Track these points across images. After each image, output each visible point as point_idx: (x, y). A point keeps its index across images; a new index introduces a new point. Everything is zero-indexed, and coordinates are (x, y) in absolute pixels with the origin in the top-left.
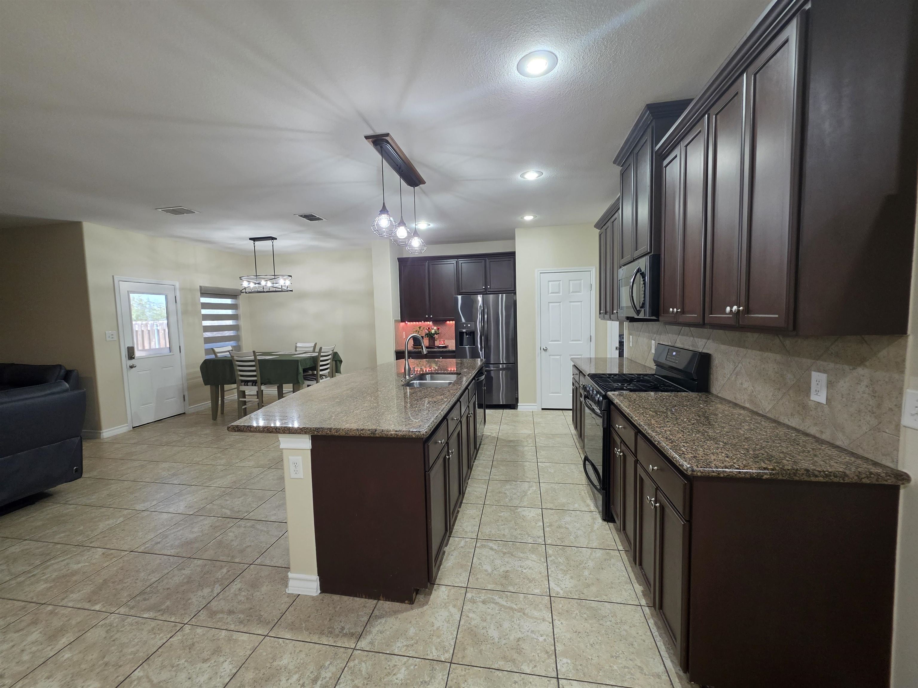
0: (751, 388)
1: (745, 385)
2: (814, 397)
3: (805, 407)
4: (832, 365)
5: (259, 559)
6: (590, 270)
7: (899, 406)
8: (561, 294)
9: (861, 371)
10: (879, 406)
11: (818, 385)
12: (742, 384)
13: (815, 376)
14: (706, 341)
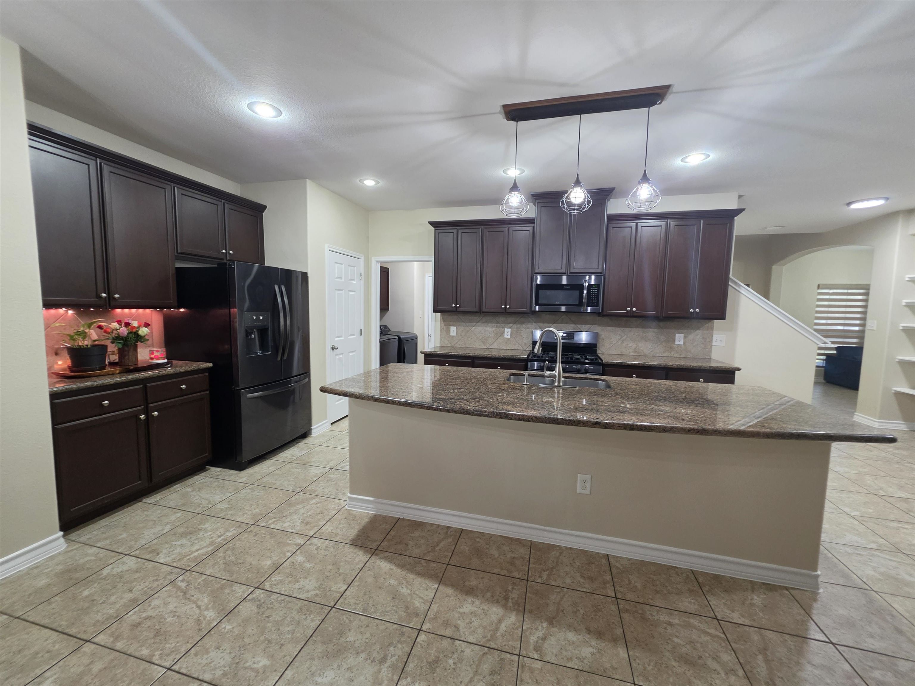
0: (635, 346)
1: (630, 345)
2: (677, 343)
3: (671, 348)
4: (685, 331)
5: (817, 637)
6: (359, 257)
7: (712, 340)
8: (343, 280)
9: (698, 331)
10: (705, 341)
11: (679, 339)
12: (627, 345)
13: (677, 335)
14: (591, 326)
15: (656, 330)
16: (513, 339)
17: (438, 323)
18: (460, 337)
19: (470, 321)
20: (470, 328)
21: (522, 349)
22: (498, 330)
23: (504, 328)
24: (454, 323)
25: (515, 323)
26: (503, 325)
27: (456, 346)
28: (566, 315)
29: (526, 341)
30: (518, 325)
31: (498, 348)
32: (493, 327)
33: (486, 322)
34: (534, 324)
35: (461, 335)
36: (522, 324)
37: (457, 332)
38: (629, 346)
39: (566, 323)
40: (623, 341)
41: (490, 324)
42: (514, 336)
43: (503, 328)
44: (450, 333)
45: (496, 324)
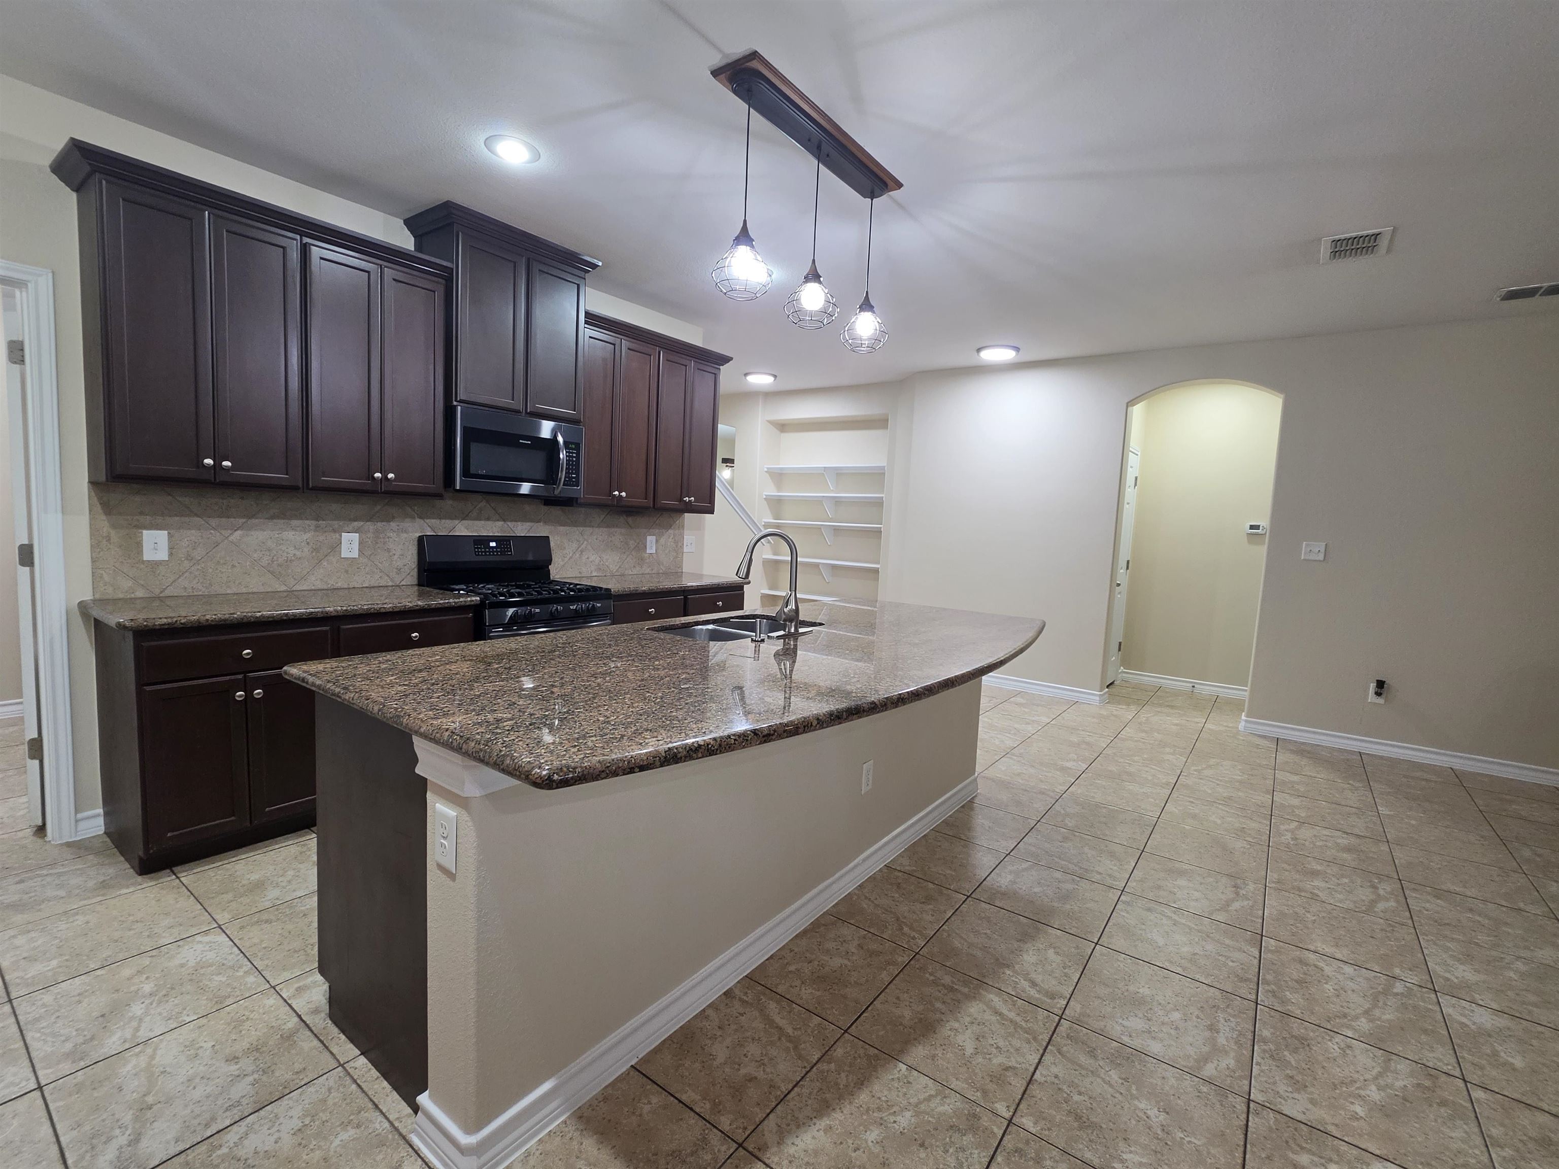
1: (592, 558)
2: (648, 551)
3: (642, 560)
4: (656, 531)
7: (683, 544)
9: (670, 531)
10: (676, 546)
11: (651, 543)
12: (588, 558)
13: (649, 538)
14: (532, 524)
15: (623, 531)
16: (366, 560)
17: (82, 522)
18: (186, 564)
19: (225, 514)
20: (226, 533)
21: (390, 584)
22: (321, 538)
23: (339, 531)
24: (159, 520)
25: (370, 519)
26: (336, 524)
27: (167, 593)
28: (488, 502)
29: (400, 564)
30: (379, 525)
31: (325, 587)
32: (305, 530)
33: (283, 515)
34: (418, 520)
35: (189, 558)
36: (389, 521)
37: (171, 548)
38: (590, 560)
39: (488, 519)
40: (582, 552)
41: (295, 522)
42: (368, 553)
43: (334, 531)
44: (140, 552)
45: (314, 523)
